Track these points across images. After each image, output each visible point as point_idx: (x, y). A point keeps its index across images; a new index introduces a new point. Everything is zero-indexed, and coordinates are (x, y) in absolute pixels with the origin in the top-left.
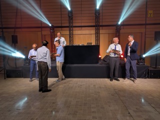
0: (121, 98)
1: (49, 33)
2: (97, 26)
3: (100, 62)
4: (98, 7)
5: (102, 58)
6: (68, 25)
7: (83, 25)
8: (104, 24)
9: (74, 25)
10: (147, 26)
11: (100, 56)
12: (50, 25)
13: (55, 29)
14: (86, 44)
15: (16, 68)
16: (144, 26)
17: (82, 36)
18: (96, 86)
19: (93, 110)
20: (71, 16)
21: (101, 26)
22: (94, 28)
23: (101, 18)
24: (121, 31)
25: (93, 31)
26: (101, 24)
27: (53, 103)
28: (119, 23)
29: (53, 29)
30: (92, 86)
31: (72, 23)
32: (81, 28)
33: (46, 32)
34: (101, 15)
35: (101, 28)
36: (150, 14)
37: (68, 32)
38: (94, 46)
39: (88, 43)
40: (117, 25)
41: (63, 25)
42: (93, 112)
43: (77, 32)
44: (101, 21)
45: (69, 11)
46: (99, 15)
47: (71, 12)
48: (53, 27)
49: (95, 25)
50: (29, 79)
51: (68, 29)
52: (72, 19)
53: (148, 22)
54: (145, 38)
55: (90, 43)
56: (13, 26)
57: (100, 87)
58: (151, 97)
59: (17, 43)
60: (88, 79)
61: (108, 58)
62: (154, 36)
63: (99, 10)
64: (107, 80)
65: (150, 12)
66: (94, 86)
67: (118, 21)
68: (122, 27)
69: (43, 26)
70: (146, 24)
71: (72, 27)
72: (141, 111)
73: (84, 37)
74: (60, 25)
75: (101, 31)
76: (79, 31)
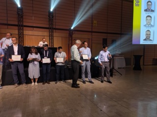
0: (88, 97)
6: (17, 23)
7: (34, 26)
8: (57, 27)
9: (24, 24)
16: (91, 33)
17: (33, 37)
18: (60, 90)
20: (20, 13)
22: (48, 30)
23: (54, 21)
24: (74, 36)
26: (54, 27)
28: (72, 28)
30: (55, 90)
31: (23, 22)
32: (32, 28)
35: (54, 30)
43: (27, 32)
44: (54, 23)
45: (18, 8)
46: (53, 17)
47: (21, 9)
51: (17, 27)
52: (22, 17)
53: (93, 30)
54: (92, 43)
62: (102, 42)
63: (52, 13)
65: (95, 22)
68: (74, 32)
70: (92, 32)
71: (22, 26)
74: (5, 22)
76: (30, 32)
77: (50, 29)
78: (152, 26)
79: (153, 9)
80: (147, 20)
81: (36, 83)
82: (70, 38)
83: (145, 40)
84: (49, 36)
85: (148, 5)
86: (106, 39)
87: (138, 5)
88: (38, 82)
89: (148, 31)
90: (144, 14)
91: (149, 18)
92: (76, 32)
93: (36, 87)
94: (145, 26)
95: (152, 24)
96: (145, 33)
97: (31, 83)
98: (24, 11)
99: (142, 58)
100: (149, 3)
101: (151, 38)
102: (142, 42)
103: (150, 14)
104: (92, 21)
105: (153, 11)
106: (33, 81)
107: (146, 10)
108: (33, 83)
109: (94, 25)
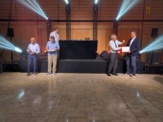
0: (119, 92)
1: (46, 27)
2: (95, 22)
3: (97, 58)
4: (96, 2)
5: (99, 54)
6: (65, 19)
7: (80, 19)
8: (102, 19)
9: (72, 19)
10: (144, 23)
11: (97, 52)
12: (47, 19)
13: (52, 23)
14: (84, 40)
15: (13, 62)
16: (141, 23)
17: (79, 31)
18: (95, 81)
19: (93, 103)
20: (68, 9)
21: (99, 21)
22: (92, 23)
23: (99, 12)
24: (119, 27)
25: (90, 26)
26: (99, 19)
27: (54, 96)
28: (117, 19)
29: (50, 23)
30: (91, 81)
31: (70, 17)
32: (78, 23)
33: (43, 26)
34: (99, 9)
35: (98, 23)
36: (148, 11)
37: (65, 27)
38: (91, 41)
39: (86, 38)
40: (114, 21)
41: (60, 19)
42: (94, 105)
43: (74, 26)
44: (99, 15)
45: (66, 5)
46: (97, 9)
47: (69, 5)
48: (50, 21)
49: (92, 19)
50: (27, 73)
51: (65, 23)
52: (69, 13)
54: (142, 34)
55: (88, 38)
56: (8, 18)
57: (98, 82)
58: (147, 91)
59: (13, 36)
60: (85, 74)
61: (105, 53)
62: (151, 32)
63: (97, 5)
64: (104, 76)
65: (148, 8)
66: (93, 80)
67: (116, 17)
68: (120, 23)
69: (39, 19)
70: (143, 21)
71: (69, 21)
72: (138, 104)
73: (81, 32)
74: (57, 19)
75: (99, 27)
76: (76, 26)
84: (93, 29)
86: (157, 29)
98: (71, 6)
104: (144, 8)
109: (147, 12)
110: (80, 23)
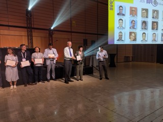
4: (30, 8)
7: (10, 24)
8: (35, 27)
10: (73, 34)
17: (9, 37)
22: (26, 29)
23: (32, 20)
24: (54, 36)
28: (52, 28)
32: (7, 27)
40: (50, 30)
44: (32, 23)
46: (31, 16)
53: (73, 30)
63: (31, 12)
70: (71, 32)
73: (12, 39)
76: (6, 31)
77: (29, 28)
78: (124, 28)
79: (123, 13)
80: (119, 22)
81: (15, 86)
82: (51, 38)
83: (118, 40)
84: (28, 36)
85: (120, 9)
87: (112, 9)
88: (17, 85)
89: (121, 32)
90: (117, 18)
91: (121, 21)
92: (55, 32)
93: (15, 90)
94: (118, 28)
95: (123, 26)
96: (118, 35)
97: (10, 86)
99: (116, 56)
100: (121, 8)
101: (123, 39)
102: (116, 42)
103: (121, 17)
104: (71, 21)
105: (124, 15)
106: (11, 84)
107: (118, 14)
108: (12, 87)
109: (73, 25)
110: (10, 28)
